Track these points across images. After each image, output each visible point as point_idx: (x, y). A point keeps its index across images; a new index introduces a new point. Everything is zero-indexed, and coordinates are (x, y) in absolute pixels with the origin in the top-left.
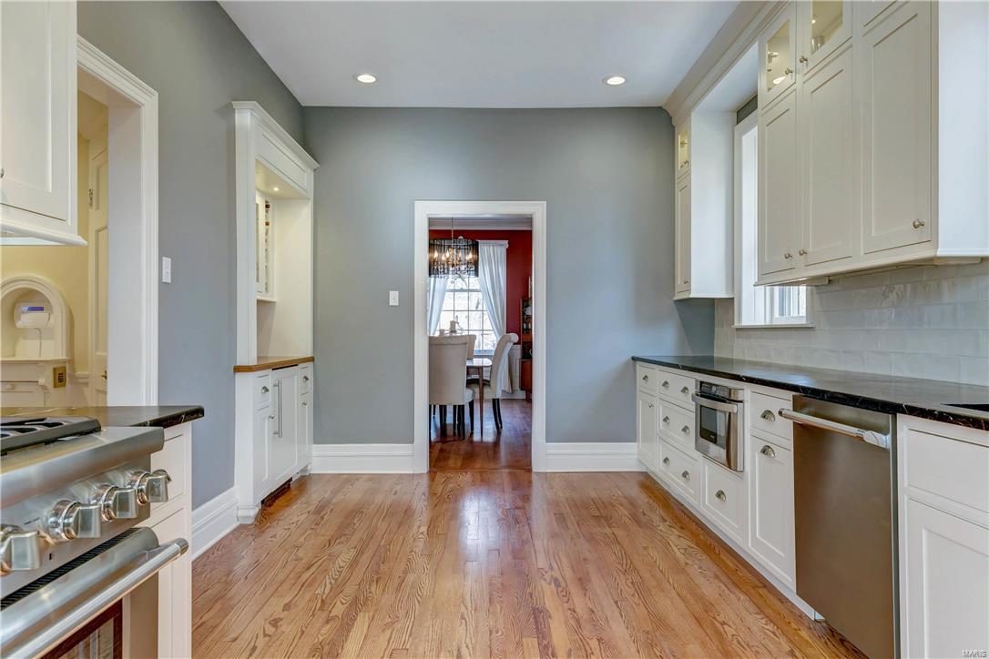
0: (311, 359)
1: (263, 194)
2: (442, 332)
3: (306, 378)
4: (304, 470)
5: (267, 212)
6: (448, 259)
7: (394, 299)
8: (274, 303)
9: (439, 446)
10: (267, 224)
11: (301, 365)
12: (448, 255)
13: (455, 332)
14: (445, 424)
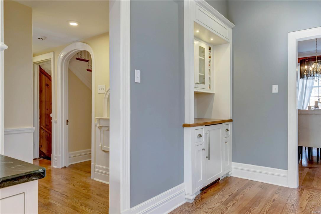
0: (231, 121)
1: (207, 43)
2: (309, 107)
3: (227, 130)
4: (228, 174)
5: (210, 52)
6: (313, 69)
7: (275, 89)
8: (214, 94)
9: (307, 170)
10: (210, 57)
11: (224, 124)
12: (313, 66)
13: (318, 107)
14: (312, 157)
